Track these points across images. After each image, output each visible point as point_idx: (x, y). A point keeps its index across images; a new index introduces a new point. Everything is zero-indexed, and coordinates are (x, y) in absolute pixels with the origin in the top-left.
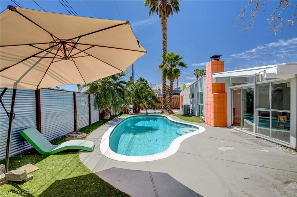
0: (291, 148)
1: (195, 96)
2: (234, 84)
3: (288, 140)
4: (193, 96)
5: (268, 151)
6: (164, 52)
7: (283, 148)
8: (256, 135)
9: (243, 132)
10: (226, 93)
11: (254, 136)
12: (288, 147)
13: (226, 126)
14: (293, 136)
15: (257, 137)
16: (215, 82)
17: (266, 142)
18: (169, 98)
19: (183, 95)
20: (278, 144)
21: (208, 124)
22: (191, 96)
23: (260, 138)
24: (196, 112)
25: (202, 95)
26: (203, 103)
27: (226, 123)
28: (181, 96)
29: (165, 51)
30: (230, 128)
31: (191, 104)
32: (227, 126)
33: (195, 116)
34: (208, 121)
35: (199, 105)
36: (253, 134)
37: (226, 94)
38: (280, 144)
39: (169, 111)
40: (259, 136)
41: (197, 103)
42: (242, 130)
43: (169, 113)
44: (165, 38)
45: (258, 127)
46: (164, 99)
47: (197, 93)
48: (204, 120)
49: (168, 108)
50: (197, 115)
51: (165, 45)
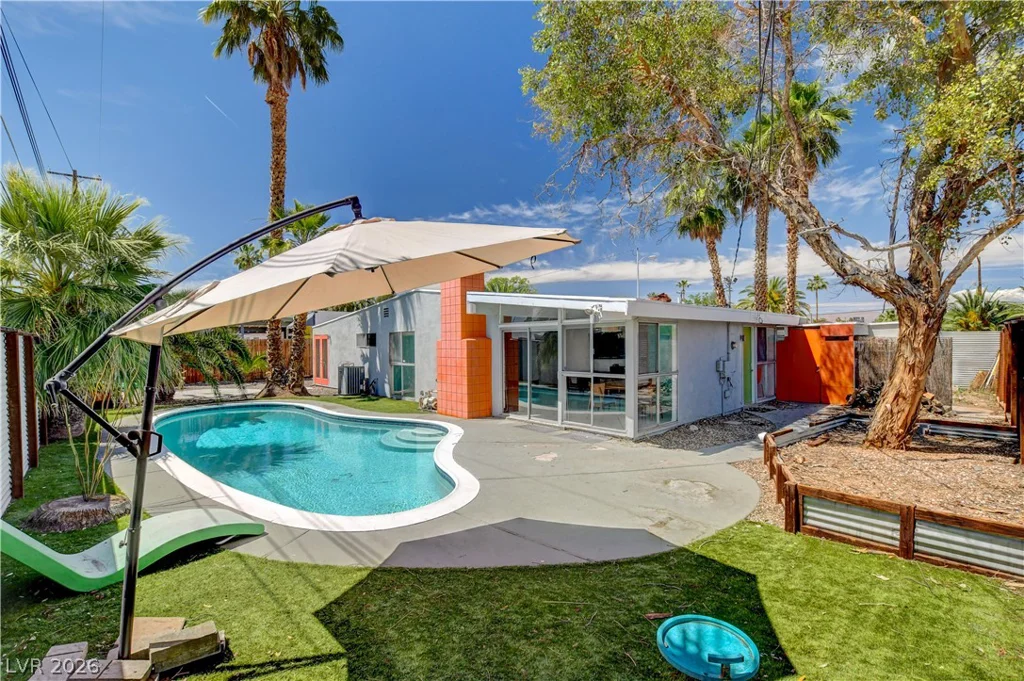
0: (627, 439)
1: (383, 341)
2: (507, 319)
3: (622, 426)
4: (372, 340)
6: (278, 198)
7: (615, 441)
8: (564, 426)
9: (534, 423)
11: (560, 428)
12: (622, 438)
13: (490, 415)
14: (630, 418)
15: (566, 429)
16: (474, 312)
17: (587, 436)
18: (295, 345)
19: (329, 337)
20: (605, 435)
21: (446, 415)
22: (364, 340)
24: (387, 387)
25: (409, 339)
26: (412, 361)
27: (490, 409)
28: (318, 341)
29: (280, 196)
30: (500, 417)
31: (364, 363)
32: (494, 414)
33: (385, 397)
34: (449, 407)
35: (397, 368)
36: (558, 424)
37: (490, 340)
38: (609, 435)
39: (294, 387)
40: (571, 427)
41: (390, 361)
42: (530, 419)
43: (296, 393)
44: (282, 152)
45: (565, 412)
46: (274, 349)
47: (391, 334)
48: (433, 405)
49: (290, 378)
50: (391, 394)
51: (281, 175)
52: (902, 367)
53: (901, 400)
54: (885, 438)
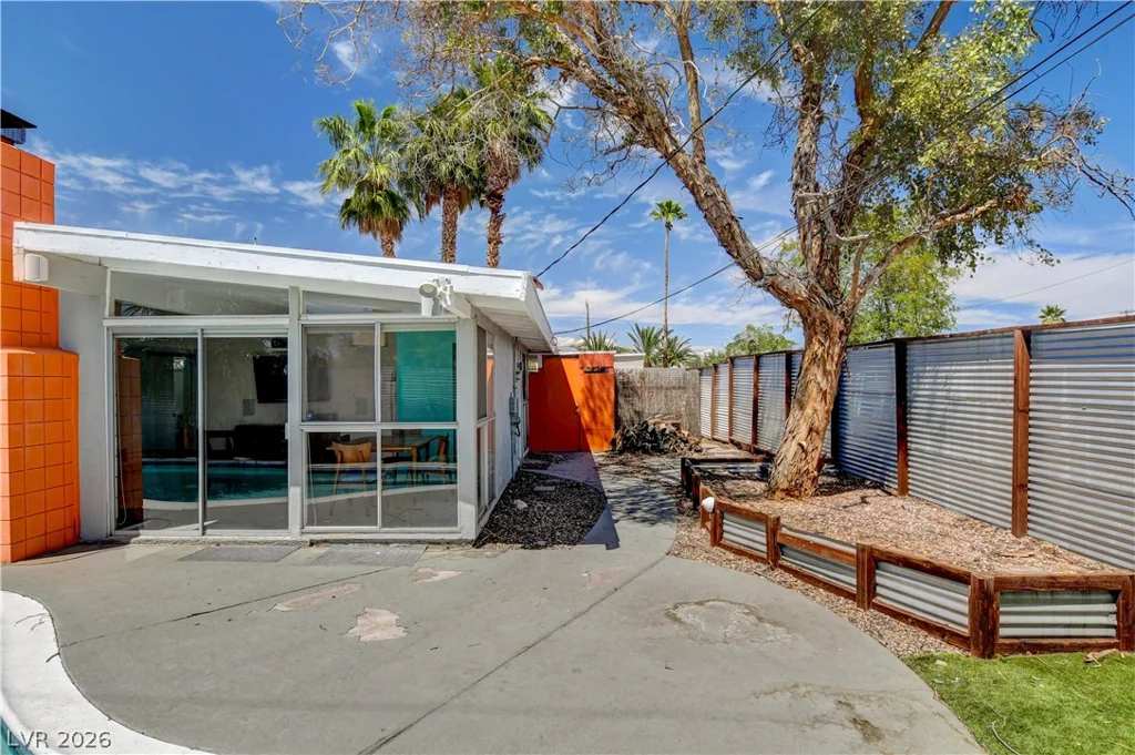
0: (459, 542)
3: (452, 520)
5: (453, 573)
7: (436, 551)
8: (307, 538)
9: (226, 543)
10: (77, 355)
11: (299, 544)
12: (449, 543)
14: (466, 501)
15: (312, 544)
17: (379, 550)
20: (411, 542)
23: (325, 541)
27: (76, 523)
32: (83, 539)
36: (293, 534)
37: (73, 356)
38: (419, 542)
40: (325, 537)
42: (204, 534)
45: (309, 504)
52: (814, 394)
53: (814, 434)
54: (801, 486)
